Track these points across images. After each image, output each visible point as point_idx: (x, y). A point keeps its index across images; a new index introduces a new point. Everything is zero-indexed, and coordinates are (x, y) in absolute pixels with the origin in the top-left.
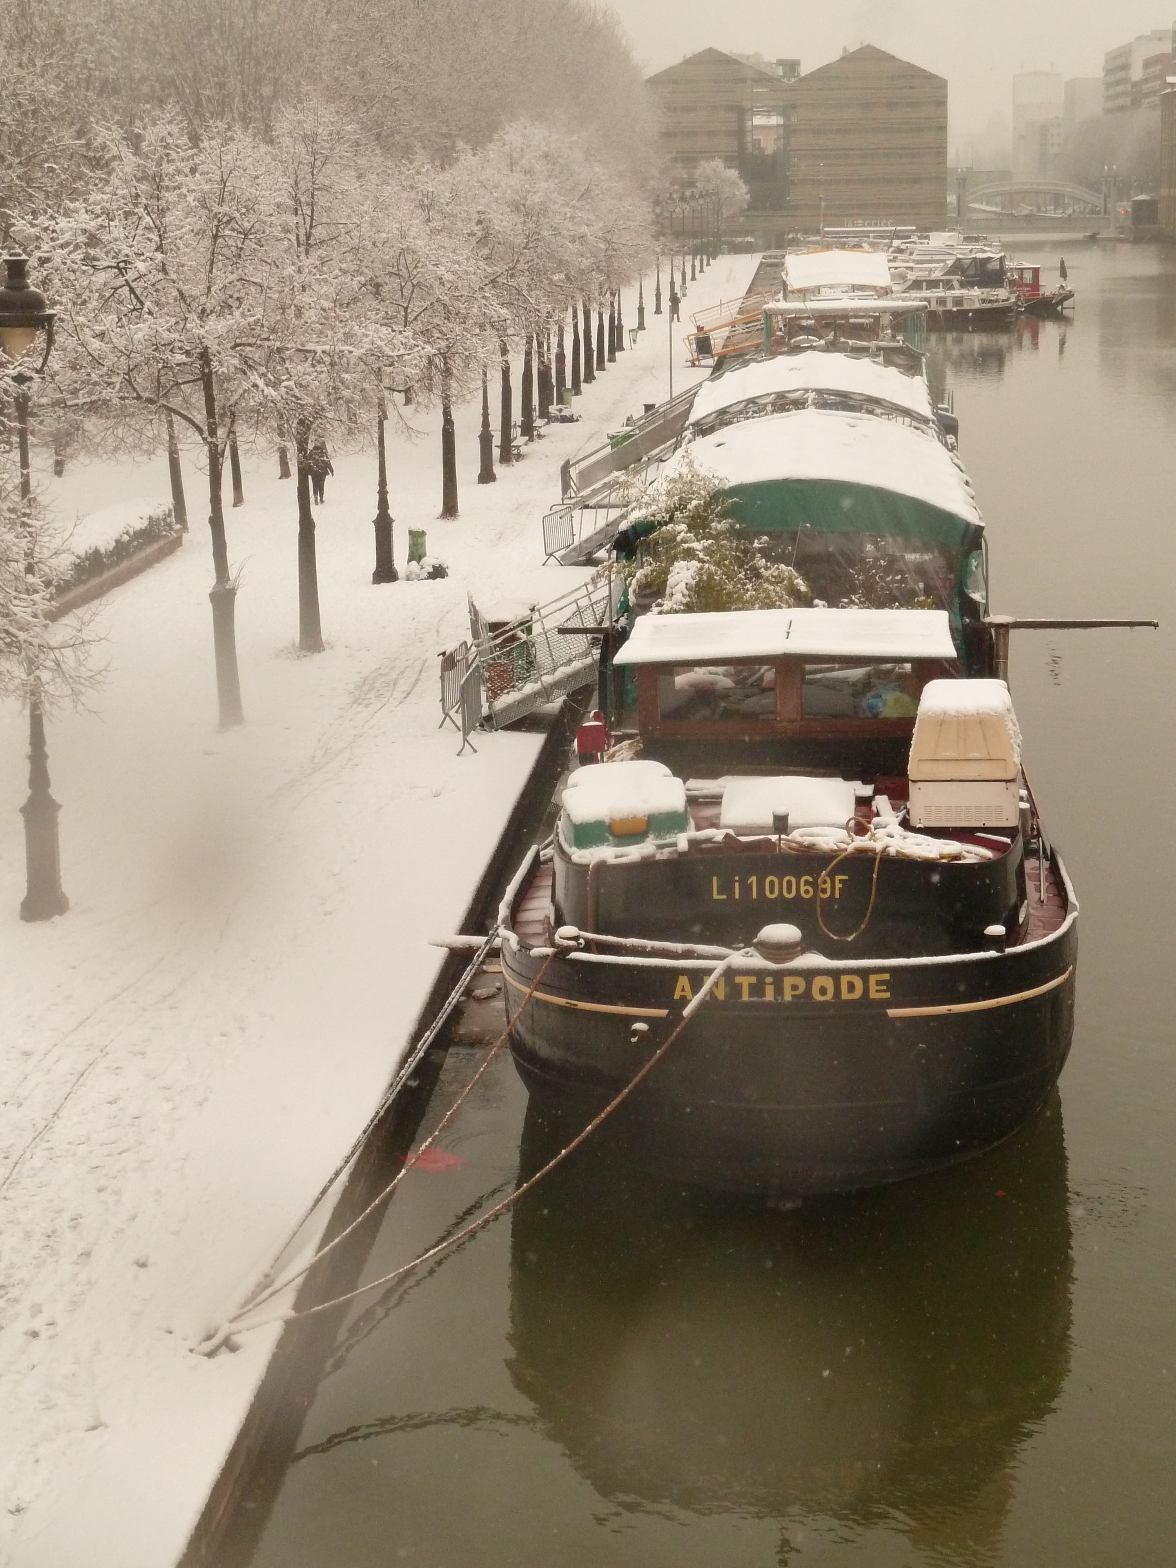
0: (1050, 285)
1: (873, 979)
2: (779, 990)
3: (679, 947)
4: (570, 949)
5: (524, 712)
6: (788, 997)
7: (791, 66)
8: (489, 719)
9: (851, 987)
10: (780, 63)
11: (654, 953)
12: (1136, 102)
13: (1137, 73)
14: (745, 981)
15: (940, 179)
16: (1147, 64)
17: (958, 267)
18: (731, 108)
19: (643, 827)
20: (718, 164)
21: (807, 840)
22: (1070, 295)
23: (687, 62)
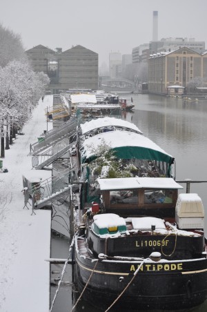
0: (129, 104)
1: (178, 265)
2: (156, 268)
3: (130, 258)
4: (103, 259)
5: (45, 205)
6: (158, 270)
7: (60, 50)
8: (36, 206)
9: (173, 267)
10: (57, 49)
11: (123, 260)
12: (140, 61)
13: (140, 54)
14: (148, 266)
15: (97, 78)
16: (143, 52)
17: (107, 99)
18: (45, 59)
19: (116, 229)
20: (42, 73)
21: (158, 232)
22: (133, 106)
23: (34, 48)
